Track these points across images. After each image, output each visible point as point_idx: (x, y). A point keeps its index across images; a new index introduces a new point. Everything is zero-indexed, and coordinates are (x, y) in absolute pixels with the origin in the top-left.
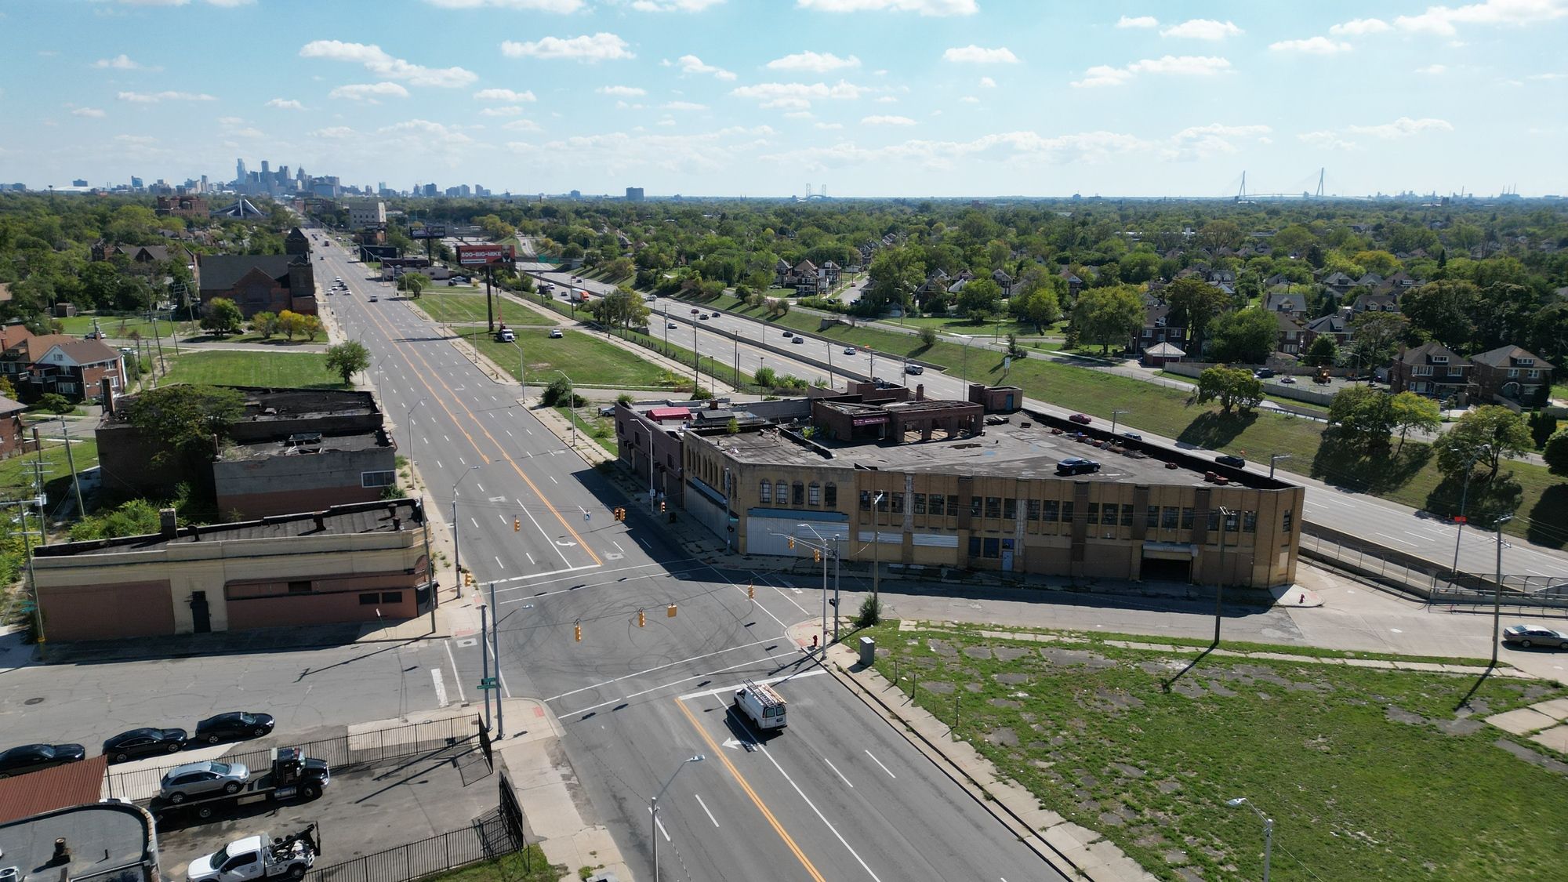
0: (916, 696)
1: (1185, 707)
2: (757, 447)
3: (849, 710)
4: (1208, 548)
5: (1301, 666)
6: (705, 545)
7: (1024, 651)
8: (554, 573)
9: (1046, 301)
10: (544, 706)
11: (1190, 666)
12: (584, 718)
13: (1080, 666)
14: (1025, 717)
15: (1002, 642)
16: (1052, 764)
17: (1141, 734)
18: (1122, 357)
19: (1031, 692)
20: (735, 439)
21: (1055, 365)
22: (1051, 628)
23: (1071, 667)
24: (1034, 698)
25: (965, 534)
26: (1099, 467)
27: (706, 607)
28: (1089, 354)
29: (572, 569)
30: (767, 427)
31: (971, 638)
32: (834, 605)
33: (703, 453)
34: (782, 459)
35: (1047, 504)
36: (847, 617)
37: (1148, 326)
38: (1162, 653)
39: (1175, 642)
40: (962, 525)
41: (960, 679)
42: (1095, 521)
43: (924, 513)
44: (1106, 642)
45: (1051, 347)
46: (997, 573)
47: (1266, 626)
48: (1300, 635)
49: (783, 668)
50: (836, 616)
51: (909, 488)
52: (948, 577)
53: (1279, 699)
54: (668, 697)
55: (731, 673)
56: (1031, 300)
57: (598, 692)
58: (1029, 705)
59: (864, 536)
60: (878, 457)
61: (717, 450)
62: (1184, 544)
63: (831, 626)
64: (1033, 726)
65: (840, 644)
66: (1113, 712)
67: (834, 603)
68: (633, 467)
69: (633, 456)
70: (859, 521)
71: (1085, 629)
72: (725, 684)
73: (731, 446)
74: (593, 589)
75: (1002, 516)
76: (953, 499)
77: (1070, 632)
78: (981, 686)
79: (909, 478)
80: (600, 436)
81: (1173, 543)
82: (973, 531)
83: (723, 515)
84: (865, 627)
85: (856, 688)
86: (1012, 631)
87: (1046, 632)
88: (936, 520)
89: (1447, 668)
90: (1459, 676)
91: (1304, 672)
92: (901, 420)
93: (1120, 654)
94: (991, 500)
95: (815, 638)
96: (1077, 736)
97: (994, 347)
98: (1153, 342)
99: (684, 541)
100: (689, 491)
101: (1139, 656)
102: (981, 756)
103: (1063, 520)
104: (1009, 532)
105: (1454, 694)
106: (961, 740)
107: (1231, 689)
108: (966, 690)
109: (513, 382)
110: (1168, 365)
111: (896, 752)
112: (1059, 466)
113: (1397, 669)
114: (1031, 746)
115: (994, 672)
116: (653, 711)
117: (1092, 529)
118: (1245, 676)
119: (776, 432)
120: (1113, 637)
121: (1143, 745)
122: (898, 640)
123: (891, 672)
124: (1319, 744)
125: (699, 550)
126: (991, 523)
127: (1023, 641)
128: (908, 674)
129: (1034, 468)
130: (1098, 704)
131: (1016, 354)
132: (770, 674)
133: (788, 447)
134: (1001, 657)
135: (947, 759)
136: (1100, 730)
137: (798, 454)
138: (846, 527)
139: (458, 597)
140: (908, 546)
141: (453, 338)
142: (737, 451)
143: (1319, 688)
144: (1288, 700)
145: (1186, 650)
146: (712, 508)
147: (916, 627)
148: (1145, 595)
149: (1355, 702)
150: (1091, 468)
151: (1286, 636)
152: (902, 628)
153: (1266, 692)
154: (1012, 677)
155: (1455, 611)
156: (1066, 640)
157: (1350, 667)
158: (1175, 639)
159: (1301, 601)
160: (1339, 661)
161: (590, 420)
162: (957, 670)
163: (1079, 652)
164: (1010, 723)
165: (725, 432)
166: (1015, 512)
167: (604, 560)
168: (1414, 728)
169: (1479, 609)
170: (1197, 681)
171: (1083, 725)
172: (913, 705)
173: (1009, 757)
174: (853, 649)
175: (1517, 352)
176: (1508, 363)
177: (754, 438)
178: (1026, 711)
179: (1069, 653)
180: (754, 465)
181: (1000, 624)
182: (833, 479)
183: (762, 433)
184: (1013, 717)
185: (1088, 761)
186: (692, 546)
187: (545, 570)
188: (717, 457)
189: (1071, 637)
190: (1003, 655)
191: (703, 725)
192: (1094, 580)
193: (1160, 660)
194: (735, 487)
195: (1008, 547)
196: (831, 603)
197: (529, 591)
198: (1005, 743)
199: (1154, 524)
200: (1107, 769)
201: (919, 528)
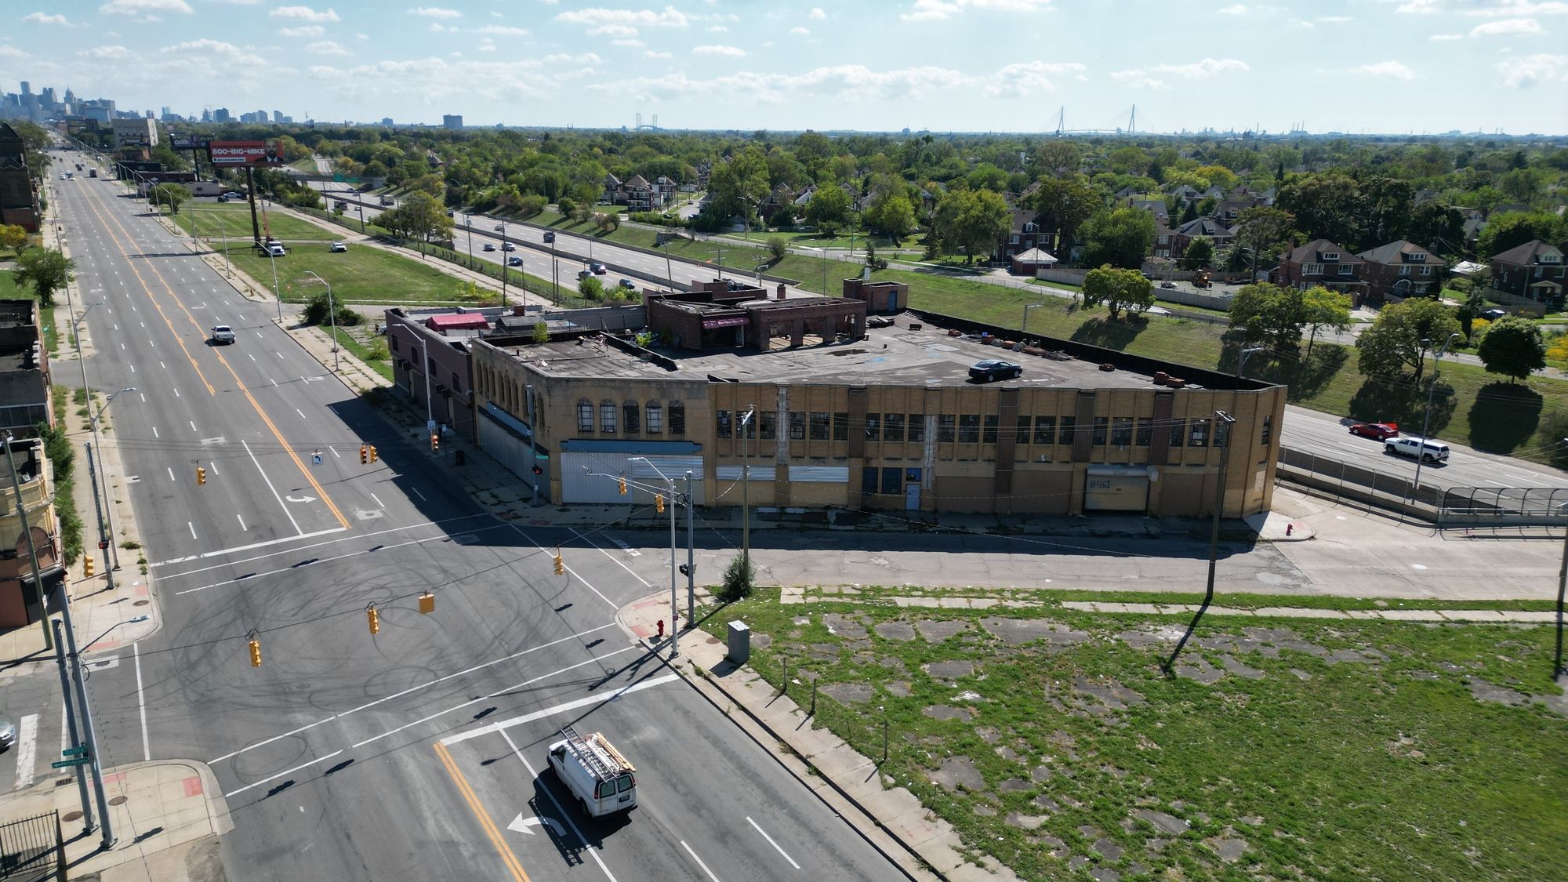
0: (818, 713)
1: (1204, 701)
2: (572, 359)
3: (716, 742)
4: (1169, 470)
5: (1328, 625)
6: (504, 493)
7: (958, 626)
8: (273, 542)
9: (902, 210)
10: (205, 773)
11: (1188, 635)
12: (272, 793)
13: (1040, 643)
14: (985, 734)
15: (925, 613)
16: (1044, 819)
17: (1158, 752)
18: (990, 265)
19: (980, 690)
20: (544, 350)
21: (919, 275)
22: (987, 588)
23: (1029, 646)
24: (989, 700)
25: (858, 464)
26: (1020, 371)
27: (498, 584)
28: (954, 264)
29: (302, 536)
30: (587, 334)
31: (882, 608)
32: (687, 574)
33: (499, 367)
34: (608, 372)
35: (964, 419)
36: (706, 588)
37: (1015, 232)
38: (1143, 617)
39: (1156, 599)
40: (855, 453)
41: (878, 676)
42: (1026, 440)
43: (804, 437)
44: (1065, 605)
45: (910, 258)
46: (901, 513)
47: (1259, 569)
48: (1305, 579)
49: (613, 676)
50: (691, 588)
51: (783, 404)
52: (837, 522)
53: (1321, 677)
54: (422, 743)
55: (530, 690)
56: (886, 209)
57: (304, 739)
58: (987, 714)
59: (723, 472)
60: (738, 368)
61: (515, 362)
62: (1140, 465)
63: (683, 602)
64: (999, 751)
65: (697, 630)
66: (1106, 716)
67: (688, 571)
68: (413, 394)
69: (412, 379)
70: (717, 452)
71: (1032, 586)
72: (520, 710)
73: (536, 358)
74: (330, 566)
75: (906, 438)
76: (842, 418)
77: (1014, 592)
78: (909, 685)
79: (783, 392)
80: (373, 358)
81: (1125, 465)
82: (868, 460)
83: (528, 451)
84: (731, 602)
85: (724, 703)
86: (938, 594)
87: (982, 593)
88: (819, 447)
89: (1508, 616)
90: (1531, 627)
91: (1337, 634)
92: (764, 320)
93: (1088, 621)
94: (891, 418)
95: (661, 624)
96: (1068, 764)
97: (850, 259)
98: (1021, 248)
99: (474, 490)
100: (482, 421)
101: (1116, 623)
102: (932, 814)
103: (985, 440)
104: (915, 459)
105: (1538, 654)
106: (896, 785)
107: (1254, 667)
108: (889, 695)
109: (272, 299)
110: (1040, 272)
111: (795, 816)
112: (972, 372)
113: (1448, 621)
114: (1003, 787)
115: (924, 661)
116: (394, 770)
117: (1021, 451)
118: (1262, 644)
119: (599, 339)
120: (1070, 596)
121: (1166, 772)
122: (780, 619)
123: (776, 672)
124: (1407, 748)
125: (495, 501)
126: (891, 448)
127: (954, 610)
128: (801, 673)
129: (938, 376)
130: (1081, 703)
131: (876, 265)
132: (592, 688)
133: (616, 357)
134: (928, 636)
135: (878, 824)
136: (1097, 749)
137: (630, 366)
138: (698, 460)
139: (110, 587)
140: (782, 484)
141: (207, 253)
142: (545, 364)
143: (1367, 657)
144: (1336, 678)
145: (1174, 610)
146: (513, 442)
147: (805, 596)
148: (1093, 534)
149: (1422, 676)
150: (1012, 372)
151: (1288, 581)
152: (785, 600)
153: (1301, 667)
154: (950, 666)
155: (1474, 537)
156: (1011, 604)
157: (1390, 623)
158: (1154, 595)
159: (1288, 533)
160: (1371, 615)
161: (365, 340)
162: (871, 661)
163: (1034, 621)
164: (963, 749)
165: (530, 342)
166: (922, 433)
167: (353, 520)
168: (1516, 710)
169: (1500, 532)
170: (1205, 657)
171: (1070, 742)
172: (814, 727)
173: (975, 811)
174: (717, 637)
175: (1409, 248)
176: (1400, 259)
177: (571, 348)
178: (983, 725)
179: (1021, 624)
180: (568, 380)
181: (917, 585)
182: (679, 396)
183: (581, 342)
184: (967, 737)
185: (1095, 809)
186: (484, 496)
187: (261, 538)
188: (516, 372)
189: (1016, 600)
190: (933, 632)
191: (477, 790)
192: (1026, 518)
193: (1143, 627)
194: (542, 413)
195: (914, 479)
196: (682, 571)
197: (224, 574)
198: (964, 785)
199: (1099, 441)
200: (1129, 821)
201: (797, 458)
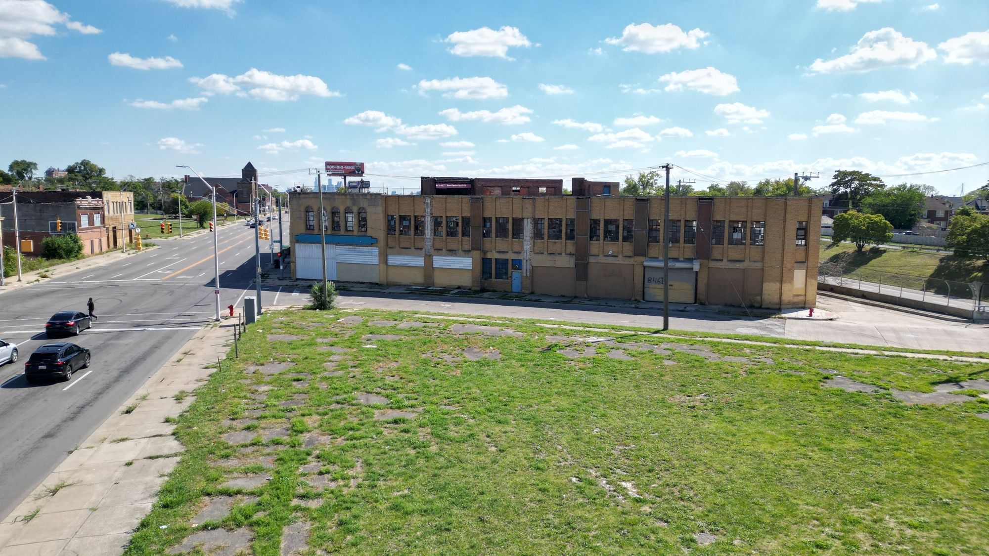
4: (713, 264)
5: (750, 348)
8: (114, 281)
11: (608, 340)
14: (336, 357)
15: (423, 320)
19: (383, 345)
24: (379, 348)
25: (477, 254)
29: (133, 280)
35: (552, 222)
39: (618, 328)
40: (475, 247)
42: (597, 238)
43: (442, 235)
44: (538, 324)
46: (506, 293)
47: (747, 326)
51: (428, 210)
58: (360, 352)
59: (393, 260)
62: (687, 259)
64: (328, 363)
70: (387, 244)
75: (511, 236)
76: (466, 221)
79: (428, 201)
81: (676, 259)
82: (485, 252)
86: (452, 316)
88: (453, 243)
94: (501, 221)
103: (567, 238)
104: (517, 252)
105: (946, 374)
108: (311, 341)
115: (371, 333)
126: (501, 244)
134: (401, 326)
138: (375, 250)
140: (429, 268)
143: (753, 361)
144: (698, 366)
152: (341, 311)
159: (809, 317)
163: (496, 327)
166: (522, 232)
168: (855, 394)
170: (598, 349)
171: (392, 366)
180: (299, 194)
182: (364, 203)
184: (317, 357)
192: (595, 299)
193: (578, 336)
195: (517, 268)
199: (655, 240)
201: (438, 250)
